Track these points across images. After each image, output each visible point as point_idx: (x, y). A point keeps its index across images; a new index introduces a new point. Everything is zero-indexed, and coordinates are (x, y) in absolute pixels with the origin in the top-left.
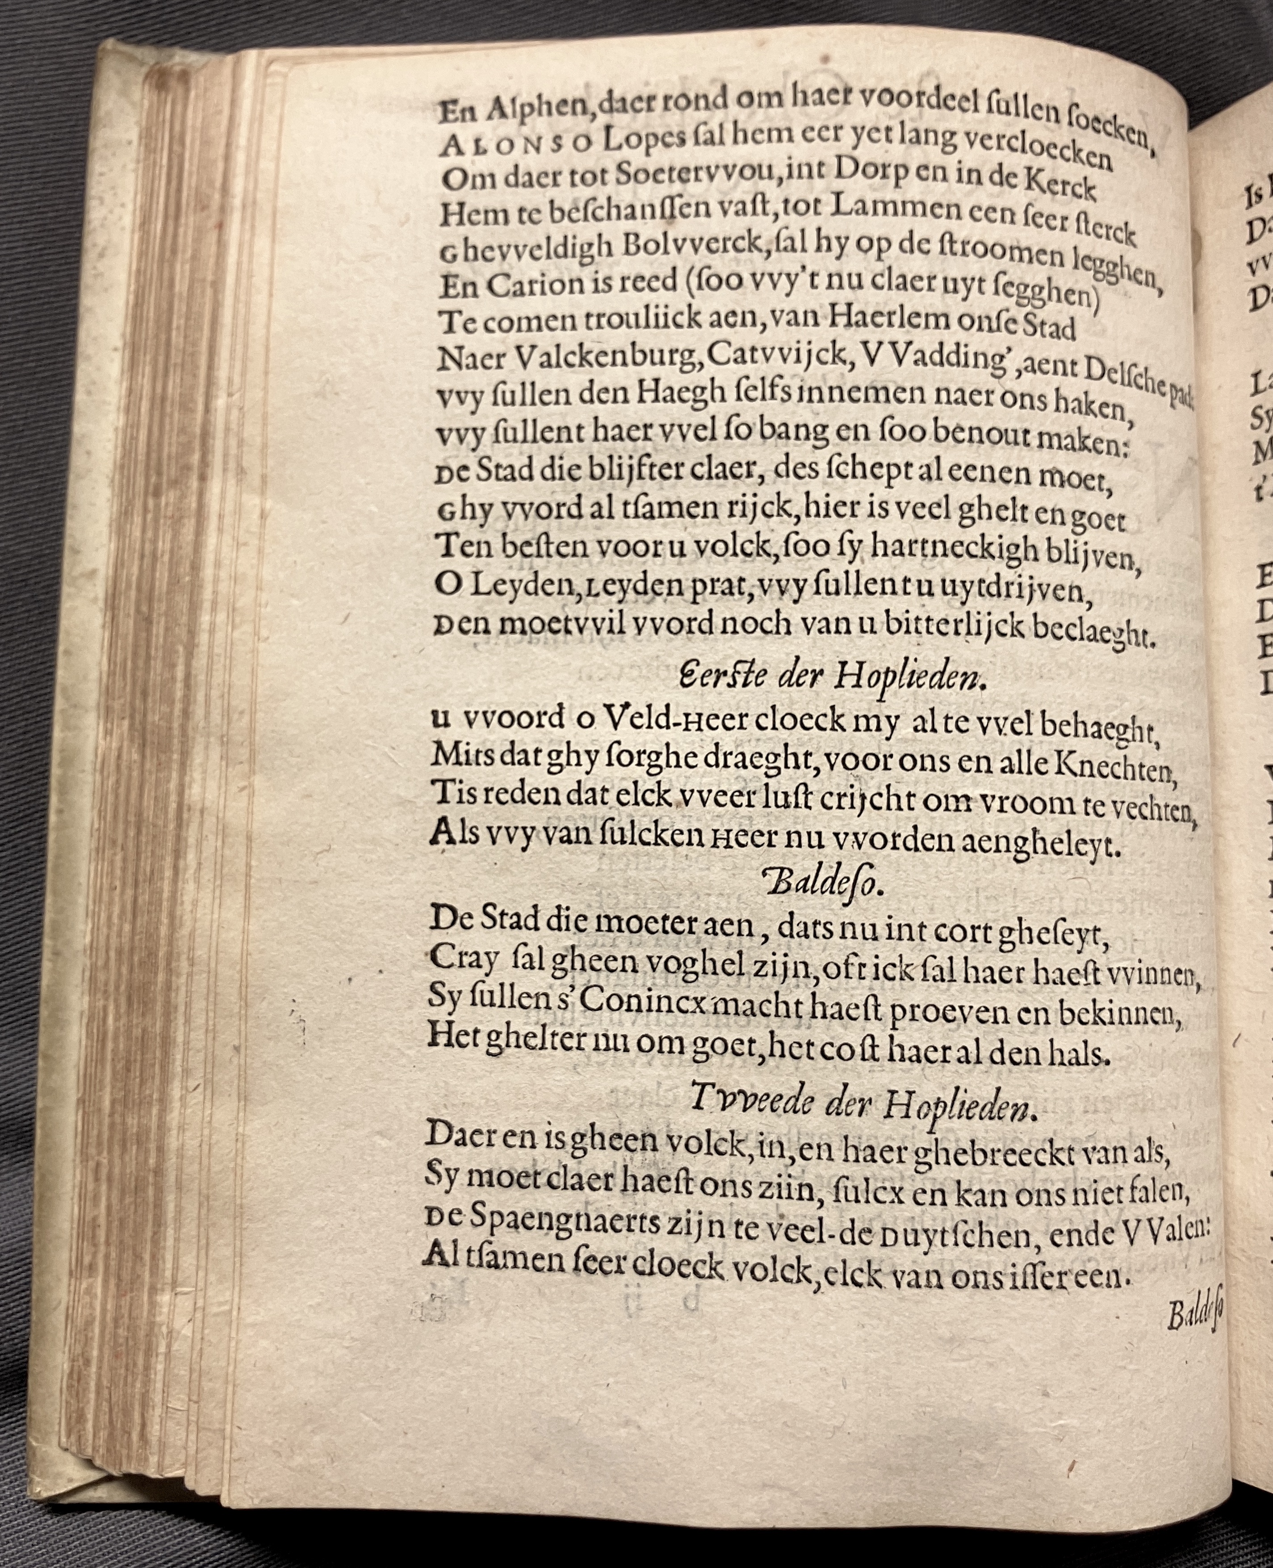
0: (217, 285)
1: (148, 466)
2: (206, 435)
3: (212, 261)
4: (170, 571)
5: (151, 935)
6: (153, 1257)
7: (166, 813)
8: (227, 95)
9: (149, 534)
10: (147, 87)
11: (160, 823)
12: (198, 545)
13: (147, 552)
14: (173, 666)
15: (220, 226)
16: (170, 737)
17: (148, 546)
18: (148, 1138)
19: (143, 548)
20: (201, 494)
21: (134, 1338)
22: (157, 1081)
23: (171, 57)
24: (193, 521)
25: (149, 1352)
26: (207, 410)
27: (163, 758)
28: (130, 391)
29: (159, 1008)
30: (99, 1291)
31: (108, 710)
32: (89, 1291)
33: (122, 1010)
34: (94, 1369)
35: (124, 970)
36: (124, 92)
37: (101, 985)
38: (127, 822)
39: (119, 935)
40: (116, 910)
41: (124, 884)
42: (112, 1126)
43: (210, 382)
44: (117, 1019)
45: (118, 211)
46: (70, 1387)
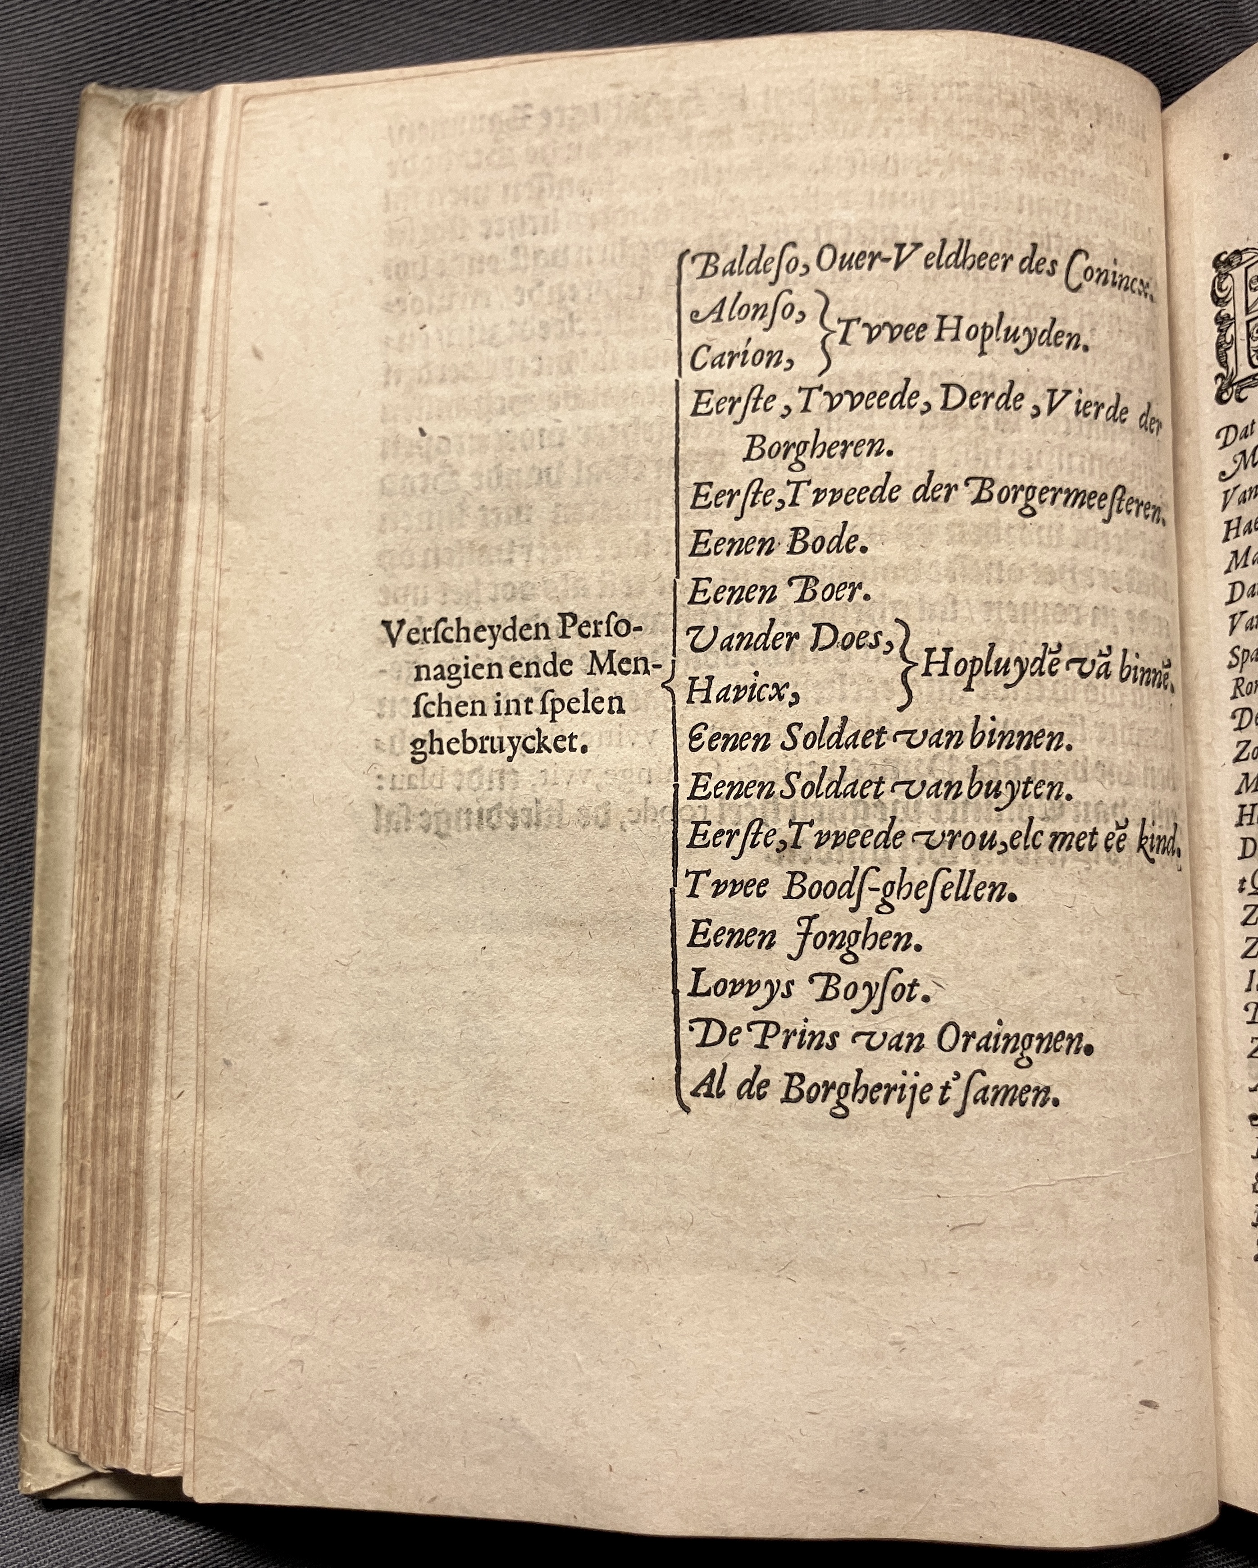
0: (192, 312)
1: (127, 490)
2: (182, 457)
3: (188, 289)
4: (149, 589)
5: (131, 943)
6: (135, 1257)
7: (145, 824)
8: (204, 130)
9: (129, 556)
10: (127, 127)
11: (140, 833)
12: (175, 564)
13: (126, 574)
14: (150, 682)
15: (196, 255)
16: (148, 751)
17: (127, 567)
18: (129, 1141)
19: (123, 571)
20: (178, 515)
21: (117, 1336)
22: (137, 1085)
23: (150, 98)
24: (171, 539)
25: (131, 1350)
26: (183, 433)
27: (142, 769)
28: (111, 418)
29: (139, 1013)
30: (84, 1290)
31: (91, 727)
32: (75, 1291)
33: (104, 1018)
34: (79, 1367)
35: (106, 979)
36: (106, 135)
37: (84, 993)
38: (108, 835)
39: (102, 944)
40: (99, 920)
41: (106, 895)
42: (95, 1130)
43: (186, 406)
44: (99, 1026)
45: (100, 247)
46: (57, 1384)
